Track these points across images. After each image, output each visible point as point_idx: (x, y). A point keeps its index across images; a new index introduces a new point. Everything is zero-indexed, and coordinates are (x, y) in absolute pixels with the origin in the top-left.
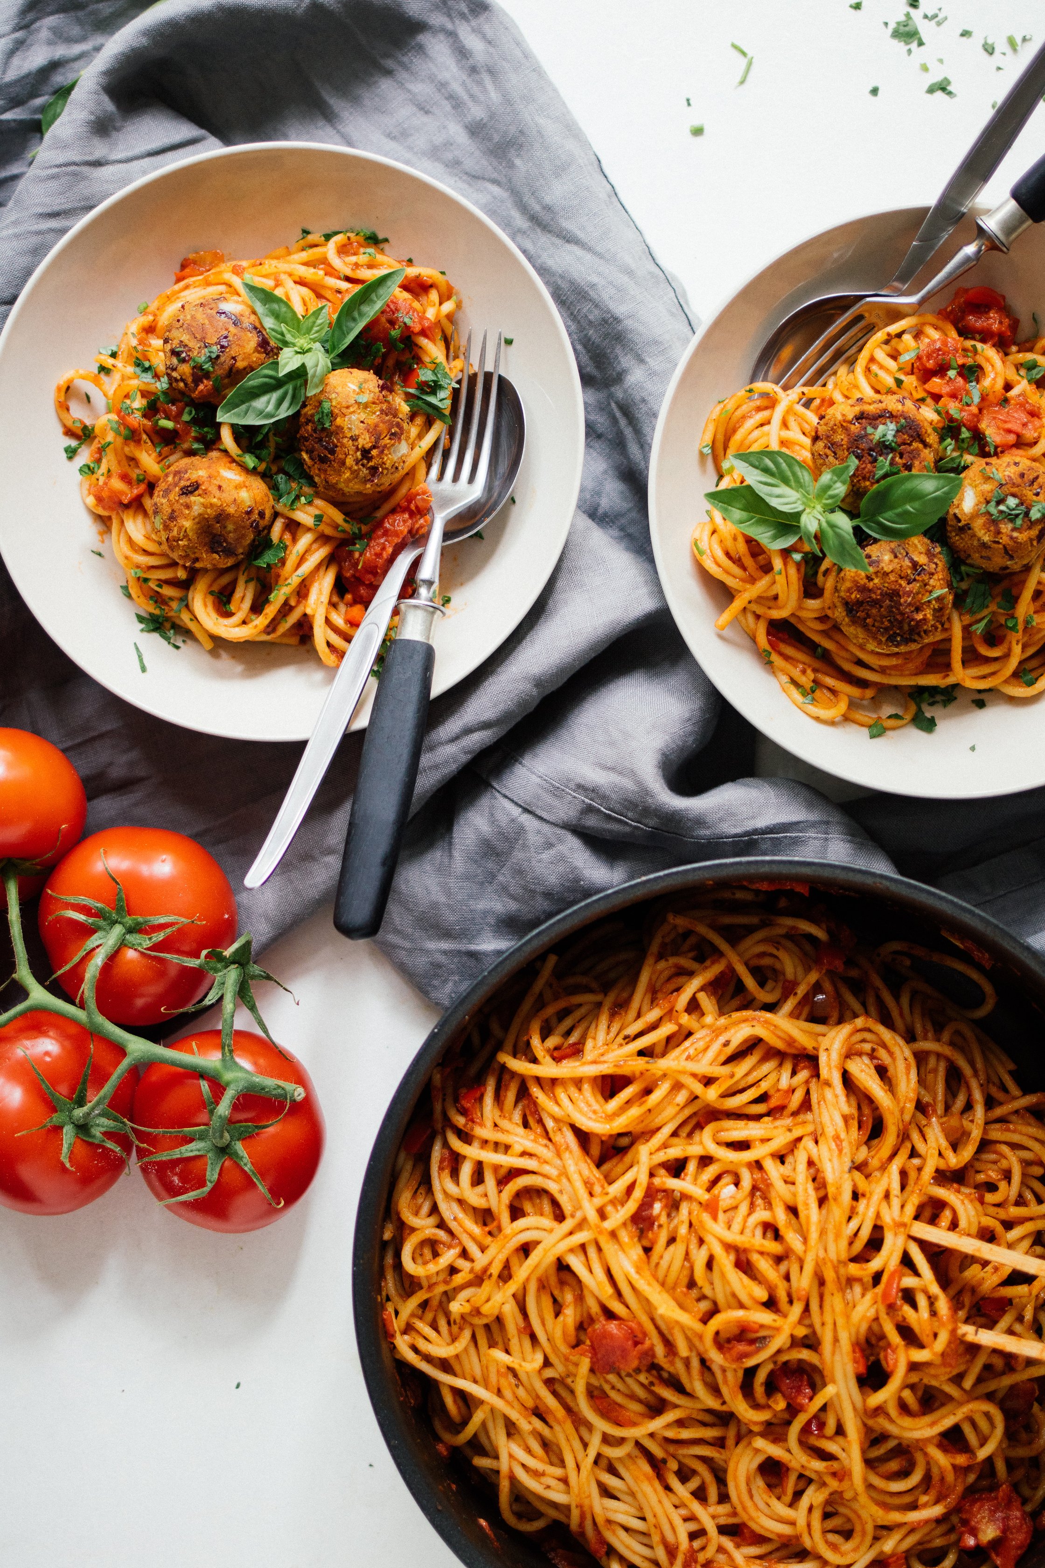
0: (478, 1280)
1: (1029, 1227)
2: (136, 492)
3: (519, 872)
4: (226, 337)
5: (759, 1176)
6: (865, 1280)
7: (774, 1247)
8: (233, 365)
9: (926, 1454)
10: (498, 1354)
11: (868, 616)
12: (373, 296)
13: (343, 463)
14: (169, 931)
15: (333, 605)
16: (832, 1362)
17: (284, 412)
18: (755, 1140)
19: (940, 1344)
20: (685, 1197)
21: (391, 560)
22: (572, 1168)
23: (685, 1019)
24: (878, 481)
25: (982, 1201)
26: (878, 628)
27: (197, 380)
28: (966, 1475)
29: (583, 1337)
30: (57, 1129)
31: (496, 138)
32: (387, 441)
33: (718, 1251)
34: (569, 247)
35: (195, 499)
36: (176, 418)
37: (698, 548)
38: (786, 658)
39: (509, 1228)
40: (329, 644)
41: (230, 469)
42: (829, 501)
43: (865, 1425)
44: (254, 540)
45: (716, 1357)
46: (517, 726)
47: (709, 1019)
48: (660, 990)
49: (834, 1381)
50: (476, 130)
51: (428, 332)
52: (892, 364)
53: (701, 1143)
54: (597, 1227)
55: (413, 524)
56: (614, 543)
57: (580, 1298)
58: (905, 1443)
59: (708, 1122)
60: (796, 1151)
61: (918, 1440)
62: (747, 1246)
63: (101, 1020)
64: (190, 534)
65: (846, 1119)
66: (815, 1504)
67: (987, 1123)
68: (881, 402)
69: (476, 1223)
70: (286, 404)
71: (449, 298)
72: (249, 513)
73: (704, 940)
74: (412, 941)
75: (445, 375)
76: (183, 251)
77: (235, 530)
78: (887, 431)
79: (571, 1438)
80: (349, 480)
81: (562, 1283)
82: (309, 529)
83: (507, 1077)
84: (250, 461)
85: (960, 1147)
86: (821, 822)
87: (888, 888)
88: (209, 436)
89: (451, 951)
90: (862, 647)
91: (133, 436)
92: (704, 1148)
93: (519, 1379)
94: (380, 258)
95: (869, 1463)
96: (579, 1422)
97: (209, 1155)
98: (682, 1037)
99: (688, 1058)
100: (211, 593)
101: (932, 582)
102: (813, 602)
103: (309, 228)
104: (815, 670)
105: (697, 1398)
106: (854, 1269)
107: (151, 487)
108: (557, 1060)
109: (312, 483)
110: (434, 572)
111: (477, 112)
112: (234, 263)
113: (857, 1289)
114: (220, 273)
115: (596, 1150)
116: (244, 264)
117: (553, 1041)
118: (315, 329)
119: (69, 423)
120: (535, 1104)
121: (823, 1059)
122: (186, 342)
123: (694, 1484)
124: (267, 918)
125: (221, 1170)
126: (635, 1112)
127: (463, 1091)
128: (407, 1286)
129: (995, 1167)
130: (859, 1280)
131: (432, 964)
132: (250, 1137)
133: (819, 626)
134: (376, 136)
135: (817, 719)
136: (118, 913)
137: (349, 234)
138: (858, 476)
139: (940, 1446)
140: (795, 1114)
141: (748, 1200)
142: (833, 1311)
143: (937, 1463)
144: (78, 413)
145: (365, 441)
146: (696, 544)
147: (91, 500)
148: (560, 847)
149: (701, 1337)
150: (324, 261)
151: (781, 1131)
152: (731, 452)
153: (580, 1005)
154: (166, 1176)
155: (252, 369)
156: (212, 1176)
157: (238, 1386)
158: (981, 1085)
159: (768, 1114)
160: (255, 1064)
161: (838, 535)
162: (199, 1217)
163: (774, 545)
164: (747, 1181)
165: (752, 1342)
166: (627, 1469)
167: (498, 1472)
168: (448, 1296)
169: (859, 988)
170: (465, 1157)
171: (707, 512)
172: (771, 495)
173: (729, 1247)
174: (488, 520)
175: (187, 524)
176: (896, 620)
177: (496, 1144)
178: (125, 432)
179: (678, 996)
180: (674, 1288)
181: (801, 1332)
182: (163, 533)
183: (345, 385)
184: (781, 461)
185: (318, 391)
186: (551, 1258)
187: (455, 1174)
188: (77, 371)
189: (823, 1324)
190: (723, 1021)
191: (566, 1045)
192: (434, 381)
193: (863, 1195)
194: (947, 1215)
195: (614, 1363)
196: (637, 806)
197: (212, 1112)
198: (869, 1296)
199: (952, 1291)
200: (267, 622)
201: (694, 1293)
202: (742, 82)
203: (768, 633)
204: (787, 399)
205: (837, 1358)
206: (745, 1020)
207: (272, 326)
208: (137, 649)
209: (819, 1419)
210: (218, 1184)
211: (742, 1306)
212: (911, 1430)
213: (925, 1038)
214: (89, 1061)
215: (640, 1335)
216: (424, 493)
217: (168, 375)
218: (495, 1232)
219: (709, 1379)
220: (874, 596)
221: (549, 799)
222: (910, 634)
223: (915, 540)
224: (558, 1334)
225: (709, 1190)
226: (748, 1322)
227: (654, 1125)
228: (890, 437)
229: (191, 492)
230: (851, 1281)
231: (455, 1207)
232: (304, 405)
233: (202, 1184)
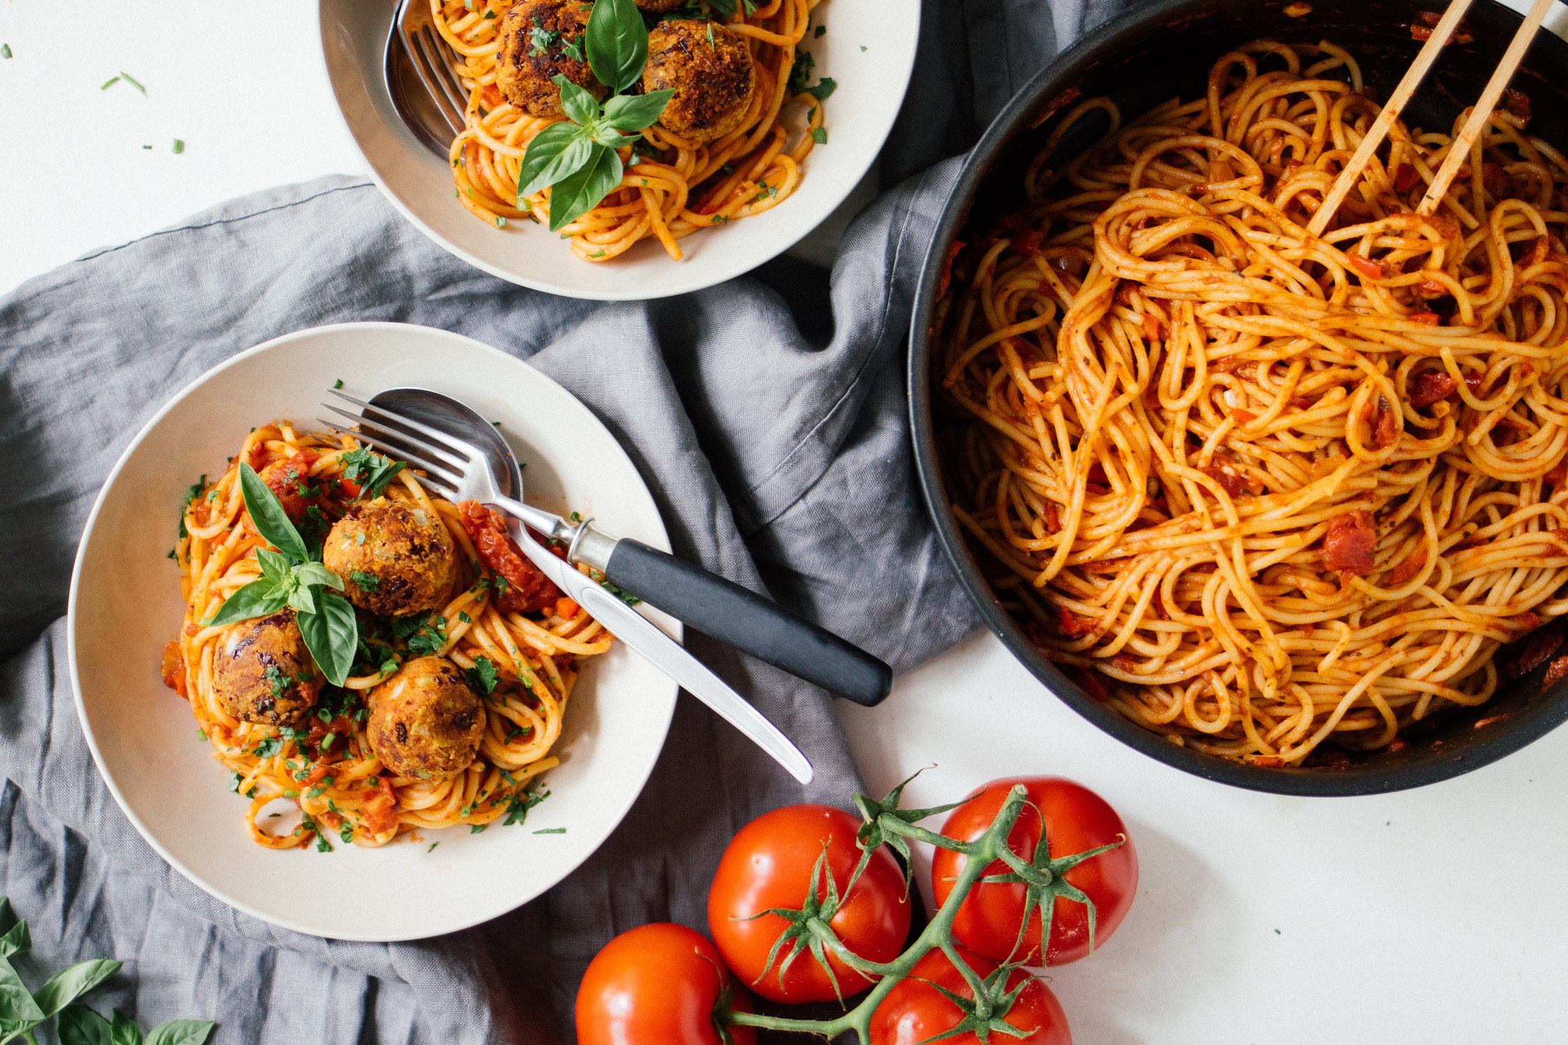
0: (1249, 662)
1: (1336, 127)
2: (386, 790)
3: (861, 520)
4: (262, 656)
5: (1222, 365)
6: (1349, 291)
7: (1296, 369)
8: (291, 656)
9: (1528, 283)
10: (1325, 664)
11: (712, 108)
12: (260, 502)
13: (418, 575)
14: (828, 873)
15: (550, 628)
16: (1420, 344)
17: (351, 620)
18: (1186, 360)
19: (1433, 235)
20: (1224, 442)
21: (524, 557)
22: (1169, 542)
23: (1052, 395)
24: (586, 60)
25: (1300, 164)
26: (727, 101)
27: (295, 696)
28: (1556, 251)
29: (1331, 577)
30: (991, 1035)
31: (140, 336)
32: (408, 526)
33: (1287, 422)
34: (268, 295)
35: (413, 731)
36: (325, 729)
37: (597, 256)
38: (726, 202)
39: (1207, 620)
40: (589, 642)
41: (392, 689)
42: (592, 111)
43: (1485, 332)
44: (468, 686)
45: (1386, 454)
46: (719, 479)
47: (1058, 373)
48: (1017, 412)
49: (1438, 348)
50: (126, 356)
51: (310, 459)
52: (470, 18)
53: (1176, 412)
54: (1232, 531)
55: (494, 527)
56: (566, 337)
57: (1293, 568)
58: (1511, 300)
59: (1157, 401)
60: (1207, 325)
61: (1514, 287)
62: (1288, 393)
63: (898, 963)
64: (446, 745)
65: (1189, 268)
66: (1545, 403)
67: (1224, 139)
68: (507, 36)
69: (1193, 651)
70: (343, 617)
71: (279, 432)
72: (441, 683)
73: (977, 359)
74: (898, 643)
75: (357, 454)
76: (154, 682)
77: (454, 701)
78: (539, 38)
79: (1422, 617)
80: (437, 575)
81: (1274, 583)
82: (471, 630)
83: (1060, 584)
84: (389, 667)
85: (1241, 170)
86: (895, 213)
87: (984, 161)
88: (353, 701)
89: (918, 609)
90: (738, 126)
91: (331, 776)
92: (1181, 410)
93: (1353, 651)
94: (220, 487)
95: (1521, 338)
96: (1407, 606)
97: (1056, 893)
98: (1068, 404)
99: (1092, 401)
100: (506, 743)
101: (697, 37)
102: (680, 160)
103: (169, 550)
104: (745, 179)
105: (1417, 484)
106: (1337, 298)
107: (386, 773)
108: (1059, 528)
109: (425, 614)
110: (549, 518)
111: (109, 348)
112: (183, 633)
113: (1357, 301)
114: (189, 650)
115: (1155, 515)
116: (187, 623)
117: (1037, 529)
118: (277, 566)
119: (296, 840)
120: (1094, 562)
121: (1126, 274)
122: (255, 696)
123: (1493, 513)
124: (837, 778)
125: (1074, 886)
126: (1131, 466)
127: (1062, 629)
128: (1232, 736)
129: (1268, 145)
130: (1348, 297)
131: (924, 631)
132: (1050, 849)
133: (705, 161)
134: (102, 457)
135: (794, 189)
136: (796, 920)
137: (187, 512)
138: (574, 77)
139: (1525, 266)
140: (1169, 317)
141: (1243, 381)
142: (1372, 329)
143: (1539, 275)
144: (288, 829)
145: (403, 547)
146: (593, 256)
147: (381, 838)
148: (849, 473)
149: (1364, 462)
150: (208, 545)
151: (1183, 333)
152: (510, 200)
153: (1009, 495)
154: (1064, 941)
155: (301, 639)
156: (1077, 896)
157: (1279, 932)
158: (1187, 134)
159: (1163, 343)
160: (979, 825)
161: (629, 112)
162: (1113, 920)
163: (617, 180)
164: (1225, 379)
165: (1381, 414)
166: (1464, 572)
167: (1434, 697)
168: (1257, 697)
169: (1062, 224)
170: (1127, 645)
171: (562, 238)
172: (569, 168)
173: (1285, 411)
174: (511, 453)
175: (436, 745)
176: (724, 81)
177: (1123, 611)
178: (326, 783)
179: (1028, 396)
180: (1309, 475)
181: (1384, 365)
182: (436, 773)
183: (342, 553)
184: (538, 148)
185: (340, 580)
186: (1249, 586)
187: (1140, 659)
188: (247, 818)
189: (1382, 342)
190: (1063, 360)
191: (1044, 518)
192: (360, 467)
193: (1268, 271)
194: (1306, 199)
195: (1366, 552)
196: (832, 385)
197: (1018, 878)
198: (1367, 291)
199: (1379, 212)
200: (550, 696)
201: (1319, 457)
202: (143, 90)
203: (698, 212)
204: (474, 127)
205: (1417, 338)
206: (1068, 338)
207: (263, 608)
208: (539, 832)
209: (1472, 374)
210: (1089, 893)
211: (1345, 415)
212: (1502, 289)
213: (1129, 175)
214: (935, 986)
215: (1347, 520)
216: (467, 507)
217: (281, 725)
218: (1208, 635)
219: (1402, 468)
220: (695, 96)
221: (799, 470)
222: (741, 73)
223: (652, 42)
224: (1322, 600)
225: (1223, 417)
226: (1363, 411)
227: (1148, 453)
228: (546, 36)
229: (406, 732)
230: (1347, 305)
231: (1171, 667)
232: (349, 599)
233: (1083, 908)
